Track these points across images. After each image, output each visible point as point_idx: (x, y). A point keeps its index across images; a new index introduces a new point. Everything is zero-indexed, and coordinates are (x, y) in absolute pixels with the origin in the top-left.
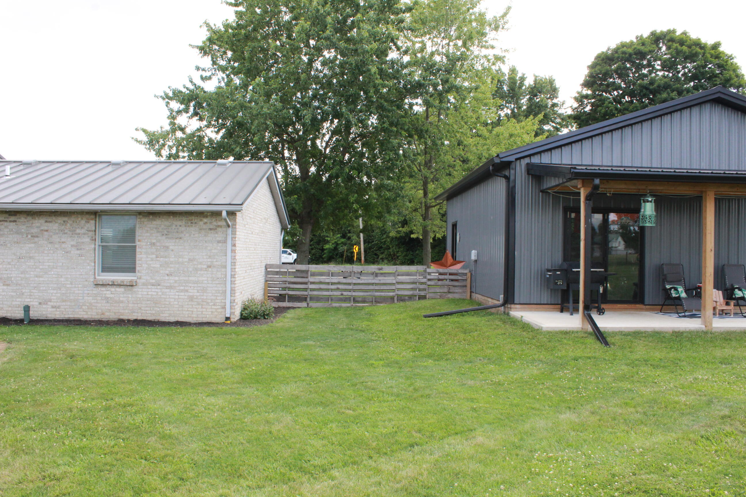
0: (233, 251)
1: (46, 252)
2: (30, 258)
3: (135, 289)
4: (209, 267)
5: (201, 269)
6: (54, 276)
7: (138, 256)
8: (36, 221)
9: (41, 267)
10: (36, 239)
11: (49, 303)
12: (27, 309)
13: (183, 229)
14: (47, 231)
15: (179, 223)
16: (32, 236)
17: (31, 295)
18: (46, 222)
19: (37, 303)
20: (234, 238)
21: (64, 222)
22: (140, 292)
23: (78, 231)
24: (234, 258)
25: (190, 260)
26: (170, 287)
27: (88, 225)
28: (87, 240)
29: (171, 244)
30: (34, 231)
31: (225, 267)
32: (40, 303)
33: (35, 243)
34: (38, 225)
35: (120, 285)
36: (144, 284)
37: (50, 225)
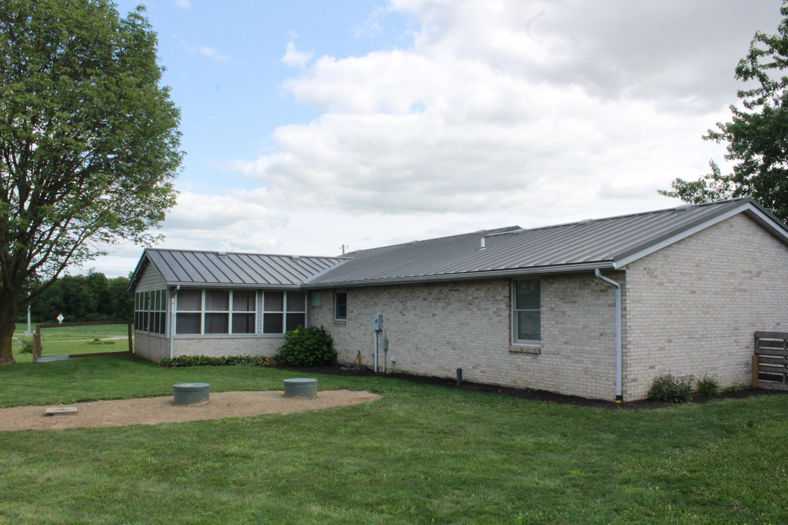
0: (623, 316)
1: (476, 318)
2: (467, 324)
3: (540, 357)
4: (602, 335)
5: (594, 338)
6: (482, 342)
7: (542, 322)
8: (471, 290)
9: (474, 333)
10: (471, 307)
11: (479, 368)
12: (460, 371)
13: (576, 292)
14: (477, 298)
15: (573, 285)
16: (468, 304)
17: (468, 359)
18: (477, 290)
19: (472, 367)
20: (623, 301)
21: (488, 289)
22: (545, 360)
23: (498, 298)
24: (624, 324)
25: (585, 327)
26: (568, 357)
27: (504, 291)
28: (503, 306)
29: (566, 308)
30: (469, 298)
31: (615, 335)
32: (473, 368)
33: (470, 310)
34: (471, 293)
35: (527, 353)
36: (546, 353)
37: (479, 292)
